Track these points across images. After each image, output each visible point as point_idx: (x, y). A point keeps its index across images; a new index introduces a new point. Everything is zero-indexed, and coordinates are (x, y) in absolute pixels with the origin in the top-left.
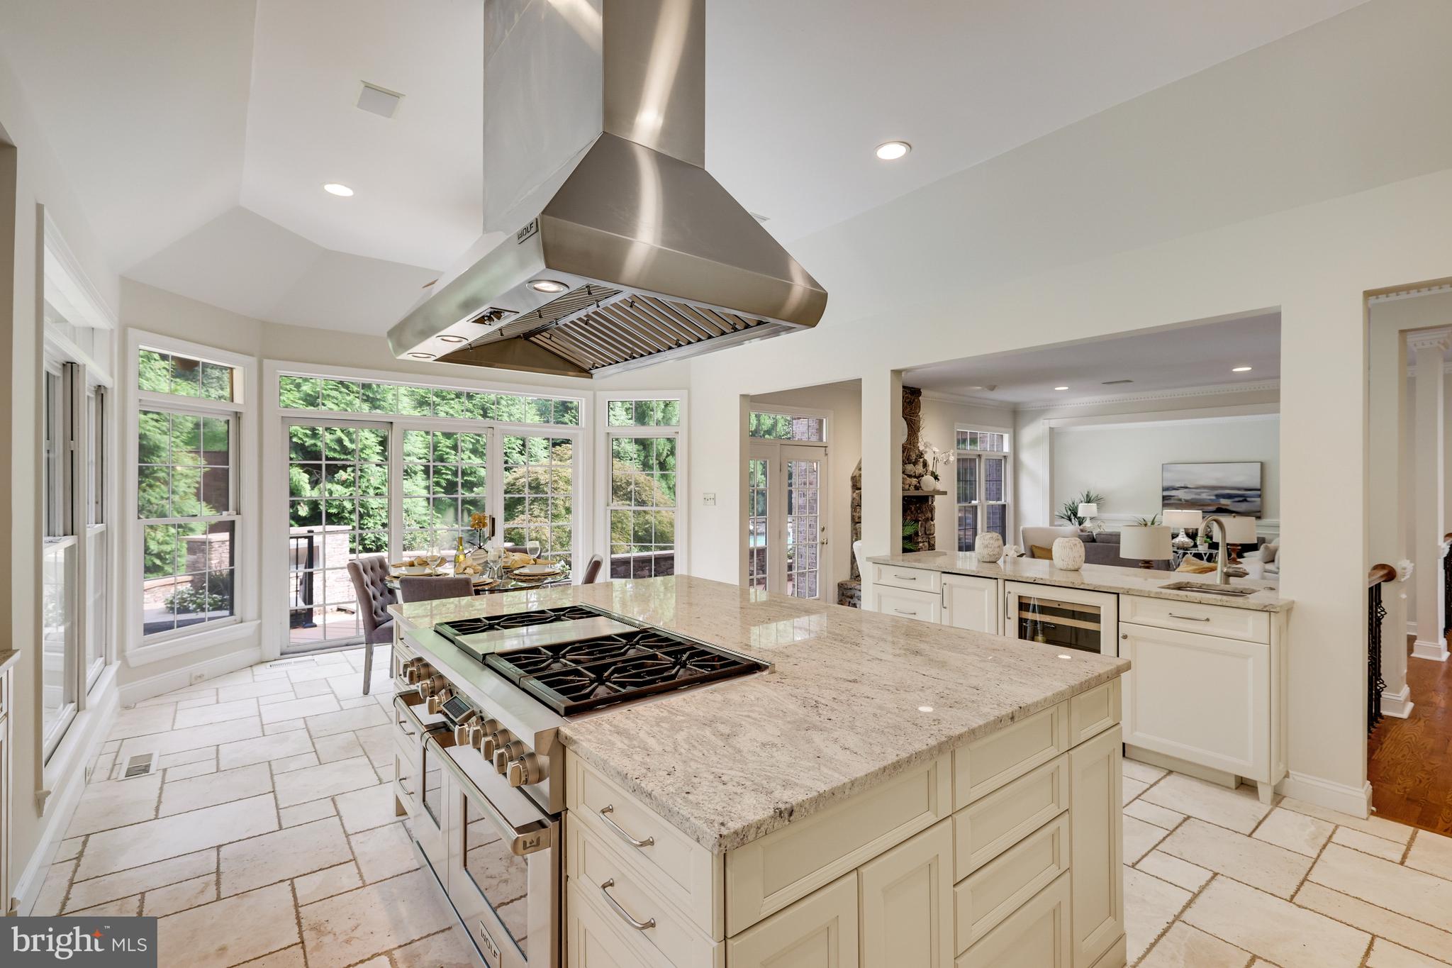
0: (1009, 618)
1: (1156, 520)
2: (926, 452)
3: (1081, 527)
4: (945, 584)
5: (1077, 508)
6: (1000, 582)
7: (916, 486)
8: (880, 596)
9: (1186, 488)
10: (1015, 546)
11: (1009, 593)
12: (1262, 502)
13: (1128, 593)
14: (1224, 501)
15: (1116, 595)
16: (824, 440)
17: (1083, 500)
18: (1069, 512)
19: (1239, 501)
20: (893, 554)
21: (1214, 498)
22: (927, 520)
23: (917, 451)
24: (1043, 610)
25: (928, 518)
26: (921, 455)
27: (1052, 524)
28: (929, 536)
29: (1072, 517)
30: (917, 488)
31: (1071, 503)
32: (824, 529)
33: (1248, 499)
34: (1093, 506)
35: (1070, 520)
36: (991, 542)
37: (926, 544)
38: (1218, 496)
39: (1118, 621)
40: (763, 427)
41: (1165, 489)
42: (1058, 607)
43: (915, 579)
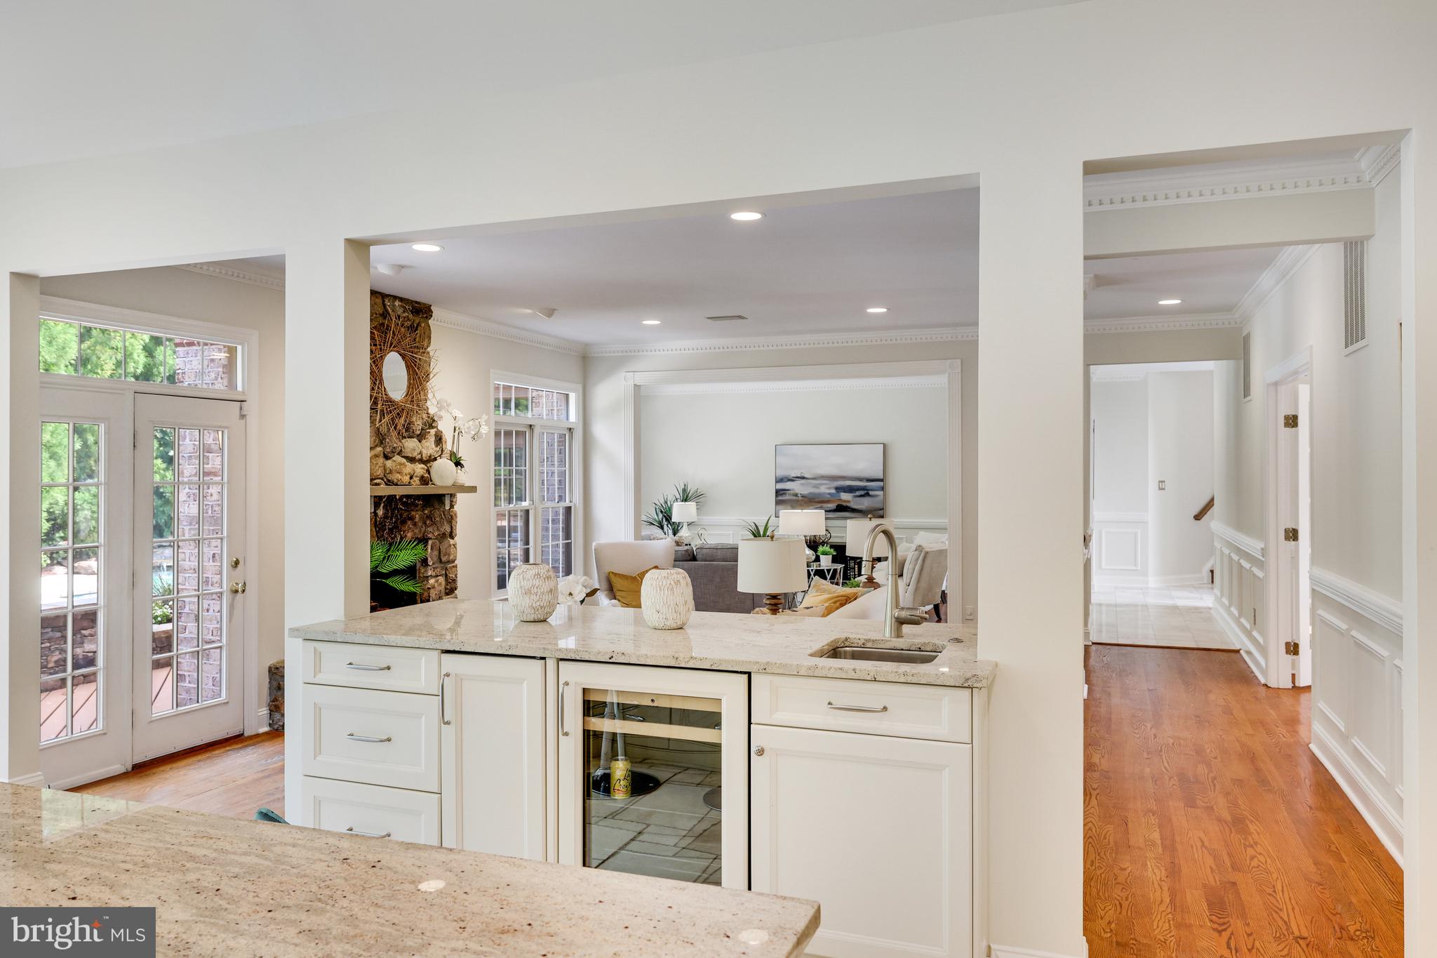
0: (566, 734)
1: (769, 525)
2: (441, 417)
3: (676, 538)
4: (448, 675)
5: (670, 509)
6: (551, 664)
7: (422, 478)
8: (318, 709)
9: (803, 478)
10: (585, 577)
11: (567, 684)
12: (885, 495)
13: (764, 670)
14: (845, 496)
15: (746, 676)
16: (240, 388)
17: (678, 496)
18: (661, 516)
19: (861, 496)
20: (350, 617)
21: (834, 491)
22: (443, 537)
23: (425, 416)
24: (626, 711)
25: (444, 534)
26: (431, 423)
27: (638, 536)
28: (446, 564)
29: (665, 523)
30: (425, 481)
31: (662, 502)
32: (237, 563)
33: (871, 493)
34: (692, 505)
35: (662, 528)
36: (537, 582)
37: (442, 579)
38: (839, 489)
39: (750, 723)
40: (162, 369)
41: (779, 480)
42: (650, 704)
43: (389, 668)
